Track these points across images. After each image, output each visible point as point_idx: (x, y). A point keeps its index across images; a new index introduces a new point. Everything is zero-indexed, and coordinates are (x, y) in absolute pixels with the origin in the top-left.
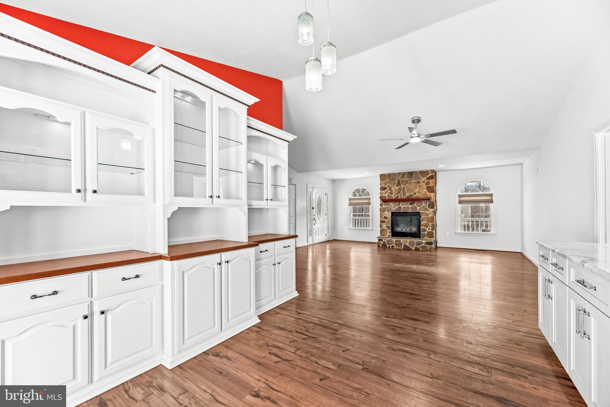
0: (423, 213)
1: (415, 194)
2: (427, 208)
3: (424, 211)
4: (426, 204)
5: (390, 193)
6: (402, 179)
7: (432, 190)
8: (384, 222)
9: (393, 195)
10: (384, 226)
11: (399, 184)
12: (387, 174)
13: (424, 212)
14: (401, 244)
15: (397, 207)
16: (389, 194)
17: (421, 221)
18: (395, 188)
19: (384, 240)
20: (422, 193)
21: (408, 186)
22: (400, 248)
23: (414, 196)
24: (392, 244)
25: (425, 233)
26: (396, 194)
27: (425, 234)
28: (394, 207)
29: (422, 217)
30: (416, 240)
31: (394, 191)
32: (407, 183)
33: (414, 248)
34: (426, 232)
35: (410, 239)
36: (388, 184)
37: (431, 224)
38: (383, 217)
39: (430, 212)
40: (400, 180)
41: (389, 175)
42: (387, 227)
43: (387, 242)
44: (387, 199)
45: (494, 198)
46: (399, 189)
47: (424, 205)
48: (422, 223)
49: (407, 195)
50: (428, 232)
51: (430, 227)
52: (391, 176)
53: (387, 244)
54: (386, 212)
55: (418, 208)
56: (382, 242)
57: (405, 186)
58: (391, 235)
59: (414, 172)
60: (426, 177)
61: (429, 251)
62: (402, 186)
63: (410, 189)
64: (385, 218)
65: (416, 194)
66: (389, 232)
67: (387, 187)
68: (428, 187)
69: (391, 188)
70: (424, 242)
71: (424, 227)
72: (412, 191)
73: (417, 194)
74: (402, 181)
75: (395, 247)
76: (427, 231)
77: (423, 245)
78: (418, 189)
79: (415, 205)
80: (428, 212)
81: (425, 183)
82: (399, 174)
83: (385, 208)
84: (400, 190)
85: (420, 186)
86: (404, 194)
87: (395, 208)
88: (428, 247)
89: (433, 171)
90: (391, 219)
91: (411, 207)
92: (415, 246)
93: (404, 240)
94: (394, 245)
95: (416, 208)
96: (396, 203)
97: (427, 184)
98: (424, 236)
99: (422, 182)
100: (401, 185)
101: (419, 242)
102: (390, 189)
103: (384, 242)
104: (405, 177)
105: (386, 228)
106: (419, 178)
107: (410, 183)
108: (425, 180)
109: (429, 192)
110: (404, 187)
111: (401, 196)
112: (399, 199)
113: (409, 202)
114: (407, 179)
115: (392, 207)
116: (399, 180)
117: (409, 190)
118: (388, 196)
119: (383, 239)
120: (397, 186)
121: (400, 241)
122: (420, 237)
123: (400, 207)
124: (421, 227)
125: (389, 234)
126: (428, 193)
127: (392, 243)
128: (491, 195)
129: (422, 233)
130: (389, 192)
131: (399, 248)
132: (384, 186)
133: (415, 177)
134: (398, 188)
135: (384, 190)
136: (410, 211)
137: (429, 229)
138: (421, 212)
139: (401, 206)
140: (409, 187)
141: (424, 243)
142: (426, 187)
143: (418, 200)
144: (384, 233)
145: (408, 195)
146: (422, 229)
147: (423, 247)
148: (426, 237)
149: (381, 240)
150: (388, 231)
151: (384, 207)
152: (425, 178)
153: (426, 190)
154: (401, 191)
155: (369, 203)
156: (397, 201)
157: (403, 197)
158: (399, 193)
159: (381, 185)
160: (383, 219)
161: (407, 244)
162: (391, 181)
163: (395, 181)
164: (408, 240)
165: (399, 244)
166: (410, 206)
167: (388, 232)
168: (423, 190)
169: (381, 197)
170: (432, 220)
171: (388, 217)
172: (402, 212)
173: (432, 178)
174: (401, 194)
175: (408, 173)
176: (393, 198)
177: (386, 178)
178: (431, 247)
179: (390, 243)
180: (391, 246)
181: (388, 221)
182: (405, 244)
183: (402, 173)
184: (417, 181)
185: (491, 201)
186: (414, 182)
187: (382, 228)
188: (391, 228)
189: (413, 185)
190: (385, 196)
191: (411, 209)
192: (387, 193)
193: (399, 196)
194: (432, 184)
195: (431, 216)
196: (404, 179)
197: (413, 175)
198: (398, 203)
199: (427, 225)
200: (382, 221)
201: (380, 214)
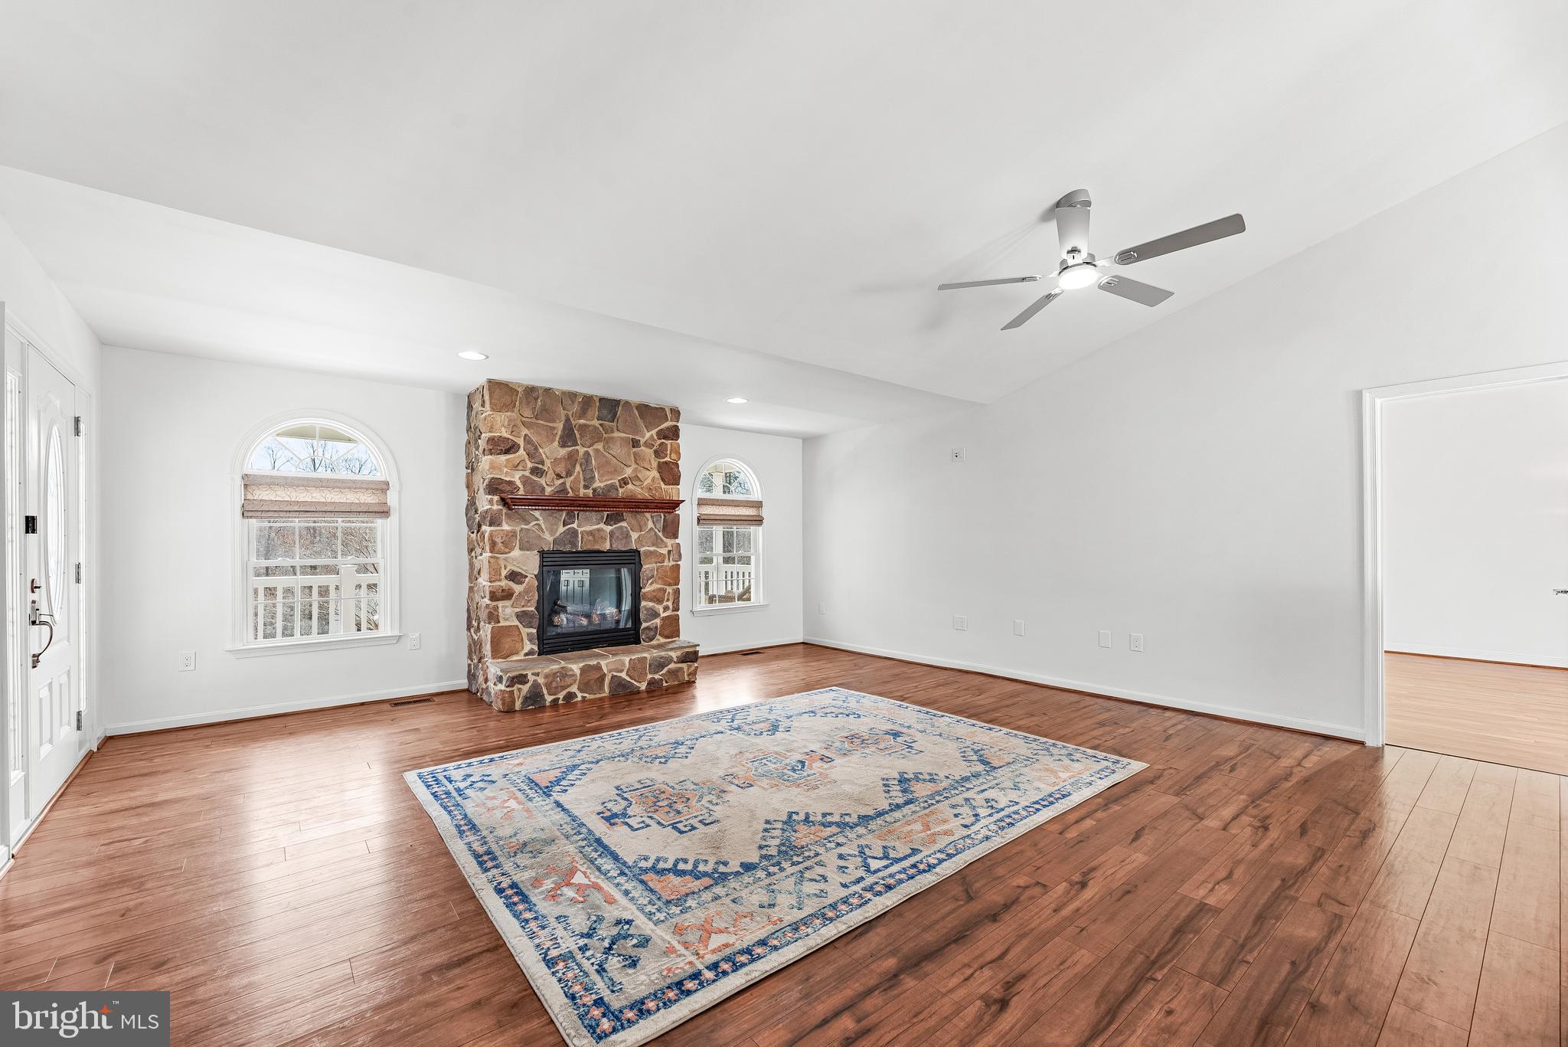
0: (651, 553)
1: (624, 482)
2: (660, 534)
3: (653, 545)
4: (656, 521)
5: (535, 471)
6: (580, 418)
7: (670, 473)
8: (507, 595)
9: (542, 481)
10: (507, 612)
11: (568, 437)
12: (520, 385)
13: (652, 549)
14: (603, 677)
15: (562, 529)
16: (527, 473)
17: (643, 582)
18: (552, 451)
19: (531, 678)
20: (645, 483)
21: (602, 450)
22: (598, 696)
23: (621, 490)
24: (569, 686)
25: (657, 624)
26: (559, 476)
27: (656, 627)
28: (549, 531)
29: (647, 567)
30: (650, 654)
31: (548, 463)
32: (600, 439)
33: (643, 686)
35: (630, 652)
36: (525, 431)
37: (671, 591)
38: (504, 573)
39: (669, 552)
40: (575, 423)
41: (531, 391)
42: (520, 616)
43: (545, 685)
44: (521, 492)
45: (765, 512)
46: (568, 456)
47: (650, 525)
48: (646, 590)
49: (598, 483)
50: (664, 619)
51: (668, 600)
52: (535, 399)
53: (545, 691)
54: (516, 553)
55: (634, 536)
56: (525, 688)
57: (590, 450)
58: (536, 648)
59: (620, 401)
60: (657, 430)
61: (689, 683)
62: (582, 450)
63: (608, 463)
64: (514, 576)
65: (627, 483)
66: (530, 638)
67: (521, 442)
68: (664, 462)
69: (535, 448)
70: (674, 655)
71: (651, 604)
72: (616, 471)
73: (630, 486)
74: (583, 427)
75: (580, 695)
76: (663, 615)
77: (672, 666)
78: (634, 466)
79: (624, 524)
80: (664, 551)
81: (655, 447)
82: (572, 396)
83: (514, 534)
84: (571, 458)
85: (637, 458)
86: (589, 482)
87: (552, 532)
88: (686, 670)
89: (675, 413)
90: (536, 583)
91: (612, 534)
92: (650, 676)
93: (611, 659)
94: (574, 689)
95: (628, 536)
96: (557, 515)
97: (657, 453)
98: (652, 633)
99: (646, 444)
100: (578, 441)
101: (662, 657)
102: (533, 451)
103: (536, 685)
104: (590, 413)
105: (517, 623)
106: (636, 430)
107: (607, 441)
108: (656, 437)
109: (666, 484)
110: (587, 454)
111: (576, 486)
112: (571, 499)
113: (606, 513)
114: (596, 423)
115: (542, 530)
117: (604, 465)
118: (525, 481)
120: (563, 445)
121: (598, 668)
122: (638, 642)
123: (575, 532)
124: (643, 603)
125: (528, 646)
126: (663, 486)
127: (568, 681)
128: (758, 505)
129: (644, 625)
130: (530, 465)
131: (592, 697)
132: (505, 434)
133: (625, 421)
134: (563, 452)
135: (507, 452)
136: (607, 546)
137: (666, 609)
138: (642, 550)
139: (575, 526)
140: (605, 456)
141: (675, 660)
142: (656, 464)
143: (637, 506)
144: (507, 644)
145: (602, 485)
146: (647, 609)
147: (673, 673)
148: (661, 639)
149: (521, 679)
150: (525, 631)
151: (506, 527)
152: (654, 432)
153: (655, 474)
154: (574, 466)
155: (386, 509)
156: (565, 504)
157: (582, 492)
158: (569, 474)
160: (504, 583)
161: (623, 675)
162: (535, 420)
163: (554, 421)
164: (627, 659)
165: (592, 678)
166: (609, 528)
167: (524, 637)
168: (648, 473)
169: (493, 487)
170: (675, 575)
171: (524, 573)
172: (580, 549)
173: (674, 433)
174: (576, 481)
175: (601, 399)
176: (547, 494)
177: (517, 403)
178: (693, 668)
179: (557, 683)
180: (561, 696)
181: (527, 591)
182: (615, 674)
183: (581, 394)
184: (631, 436)
185: (758, 521)
186: (621, 437)
187: (499, 625)
188: (536, 622)
189: (617, 450)
190: (510, 483)
191: (611, 540)
192: (520, 467)
193: (568, 486)
194: (674, 456)
195: (674, 563)
196: (588, 423)
197: (618, 413)
198: (564, 514)
199: (660, 594)
200: (499, 594)
201: (492, 560)
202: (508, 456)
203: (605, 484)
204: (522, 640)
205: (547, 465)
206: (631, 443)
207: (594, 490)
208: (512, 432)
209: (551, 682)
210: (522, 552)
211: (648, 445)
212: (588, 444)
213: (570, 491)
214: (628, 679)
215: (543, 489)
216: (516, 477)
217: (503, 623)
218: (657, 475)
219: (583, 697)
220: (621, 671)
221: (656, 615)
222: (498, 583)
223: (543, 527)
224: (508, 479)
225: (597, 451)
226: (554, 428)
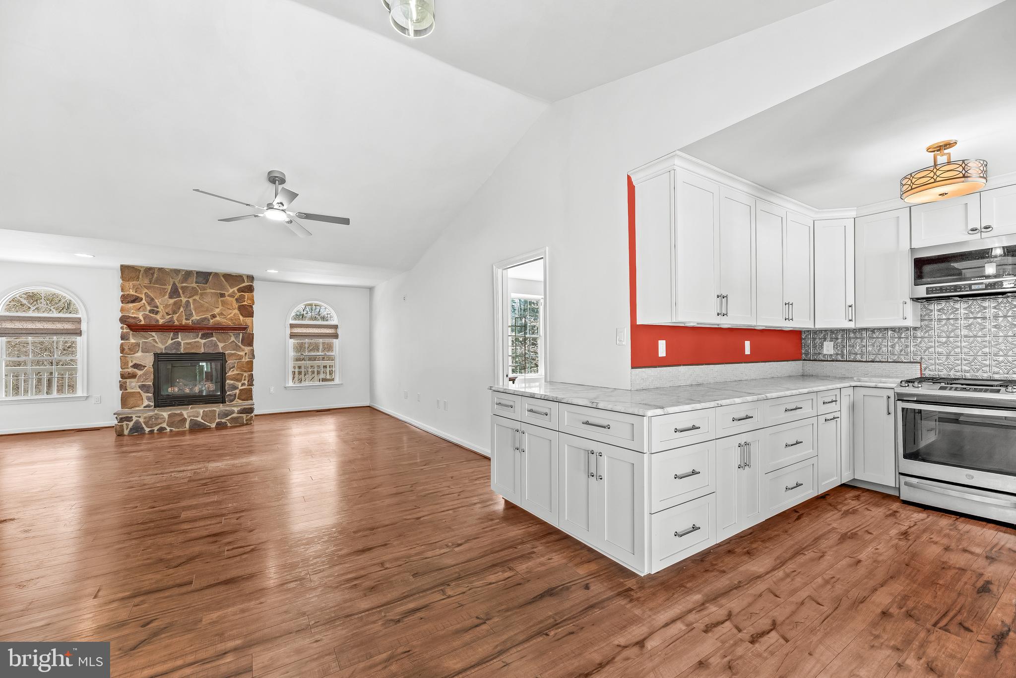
0: (232, 354)
1: (214, 316)
2: (240, 344)
3: (234, 350)
4: (237, 337)
5: (151, 311)
6: (182, 283)
7: (247, 311)
8: (133, 376)
9: (158, 317)
10: (133, 385)
11: (174, 293)
12: (142, 267)
13: (233, 352)
14: (184, 420)
15: (170, 342)
16: (147, 313)
17: (227, 370)
18: (163, 302)
19: (135, 419)
20: (228, 317)
21: (198, 299)
22: (181, 429)
23: (211, 321)
24: (161, 423)
25: (236, 393)
26: (168, 314)
27: (235, 395)
28: (162, 343)
29: (230, 362)
30: (218, 408)
32: (196, 293)
33: (213, 425)
34: (237, 391)
35: (206, 407)
36: (146, 291)
37: (247, 375)
38: (131, 364)
39: (246, 353)
40: (179, 285)
41: (149, 271)
42: (142, 387)
43: (144, 422)
44: (143, 323)
45: (339, 331)
46: (175, 303)
47: (233, 339)
48: (229, 374)
49: (195, 317)
50: (241, 390)
51: (245, 380)
52: (153, 274)
53: (144, 426)
54: (139, 354)
55: (221, 345)
56: (131, 424)
57: (191, 300)
58: (152, 404)
59: (211, 273)
60: (237, 287)
61: (247, 424)
62: (184, 300)
63: (202, 306)
64: (136, 366)
65: (216, 317)
66: (148, 399)
67: (143, 296)
68: (243, 305)
69: (152, 299)
70: (236, 409)
71: (232, 382)
72: (207, 310)
73: (218, 318)
74: (182, 288)
75: (168, 429)
76: (240, 388)
77: (235, 415)
78: (221, 307)
79: (214, 339)
80: (242, 353)
81: (236, 297)
82: (177, 271)
83: (138, 345)
84: (177, 305)
85: (223, 303)
86: (189, 316)
88: (245, 418)
89: (251, 278)
90: (152, 370)
91: (205, 344)
92: (218, 420)
93: (190, 410)
94: (164, 425)
95: (216, 346)
96: (166, 334)
97: (238, 300)
98: (233, 398)
99: (230, 296)
100: (182, 295)
101: (226, 411)
102: (151, 301)
103: (137, 422)
104: (190, 280)
105: (140, 391)
106: (222, 287)
107: (202, 295)
108: (236, 292)
109: (244, 317)
110: (188, 301)
111: (180, 319)
112: (176, 326)
113: (200, 334)
114: (194, 285)
115: (156, 342)
116: (174, 284)
117: (199, 307)
118: (146, 316)
119: (134, 417)
120: (171, 297)
121: (181, 415)
122: (223, 402)
123: (179, 344)
124: (228, 381)
125: (146, 403)
126: (241, 318)
127: (159, 421)
128: (336, 327)
129: (228, 393)
130: (149, 308)
131: (177, 430)
132: (132, 292)
133: (215, 283)
134: (172, 301)
135: (133, 301)
136: (201, 351)
137: (243, 384)
138: (226, 352)
139: (179, 340)
140: (200, 303)
141: (236, 412)
142: (237, 306)
143: (222, 329)
144: (131, 401)
145: (198, 318)
146: (229, 385)
148: (237, 401)
149: (129, 419)
150: (144, 395)
151: (132, 341)
152: (235, 289)
153: (236, 311)
154: (179, 308)
155: (79, 331)
156: (168, 328)
157: (184, 322)
158: (174, 312)
159: (122, 290)
160: (130, 370)
161: (199, 419)
162: (152, 285)
163: (165, 285)
164: (201, 411)
165: (177, 421)
166: (203, 341)
167: (144, 398)
168: (231, 311)
169: (123, 320)
170: (249, 366)
171: (143, 364)
172: (182, 352)
173: (250, 289)
174: (180, 316)
175: (198, 273)
176: (160, 323)
177: (140, 277)
178: (249, 417)
179: (152, 421)
180: (156, 429)
181: (145, 374)
182: (192, 418)
183: (183, 270)
184: (219, 292)
185: (336, 336)
186: (211, 292)
187: (127, 391)
188: (152, 390)
189: (208, 299)
190: (135, 318)
191: (204, 348)
192: (141, 310)
193: (175, 318)
194: (249, 302)
195: (248, 360)
196: (189, 285)
197: (210, 280)
198: (172, 333)
199: (238, 377)
200: (126, 375)
201: (122, 358)
202: (134, 304)
203: (200, 317)
204: (142, 399)
205: (161, 308)
206: (219, 295)
207: (192, 321)
208: (136, 292)
209: (148, 421)
210: (143, 354)
211: (231, 296)
212: (188, 297)
213: (176, 321)
214: (203, 421)
215: (158, 321)
216: (140, 316)
217: (129, 390)
218: (238, 312)
219: (171, 430)
220: (197, 417)
221: (236, 388)
222: (127, 370)
223: (157, 340)
224: (133, 316)
225: (194, 300)
226: (165, 289)
